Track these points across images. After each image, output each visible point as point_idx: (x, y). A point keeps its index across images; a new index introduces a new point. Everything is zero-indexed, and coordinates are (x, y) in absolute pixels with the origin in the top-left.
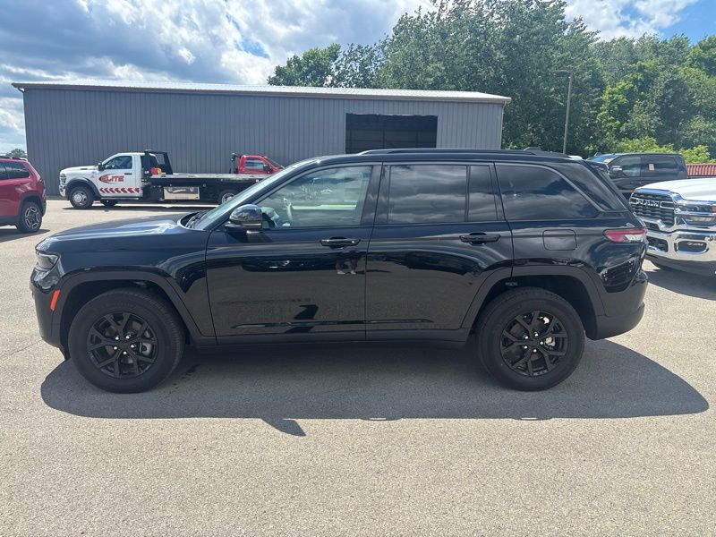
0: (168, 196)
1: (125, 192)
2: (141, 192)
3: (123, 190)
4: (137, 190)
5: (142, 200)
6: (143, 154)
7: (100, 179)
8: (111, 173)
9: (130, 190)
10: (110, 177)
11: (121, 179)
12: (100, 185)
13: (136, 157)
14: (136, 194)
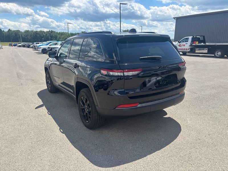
0: (197, 51)
1: (185, 50)
2: (189, 50)
3: (184, 49)
4: (188, 49)
5: (189, 52)
6: (192, 37)
7: (179, 46)
8: (182, 43)
9: (186, 49)
10: (181, 45)
11: (184, 45)
12: (178, 47)
13: (190, 38)
14: (188, 50)
